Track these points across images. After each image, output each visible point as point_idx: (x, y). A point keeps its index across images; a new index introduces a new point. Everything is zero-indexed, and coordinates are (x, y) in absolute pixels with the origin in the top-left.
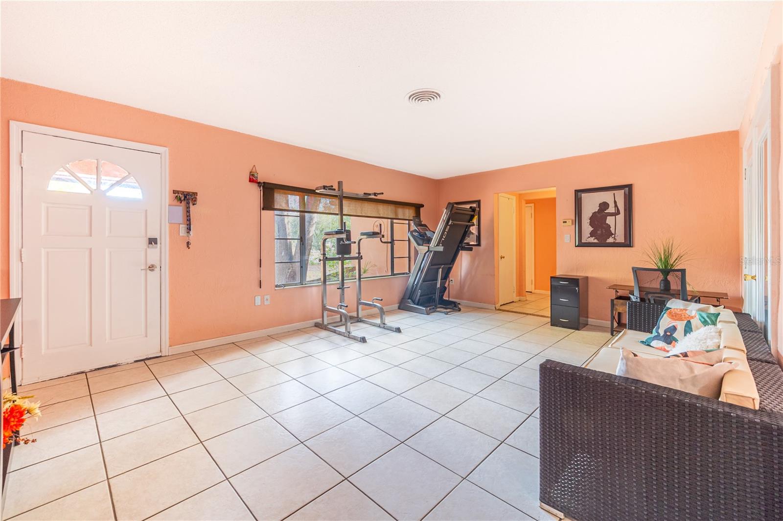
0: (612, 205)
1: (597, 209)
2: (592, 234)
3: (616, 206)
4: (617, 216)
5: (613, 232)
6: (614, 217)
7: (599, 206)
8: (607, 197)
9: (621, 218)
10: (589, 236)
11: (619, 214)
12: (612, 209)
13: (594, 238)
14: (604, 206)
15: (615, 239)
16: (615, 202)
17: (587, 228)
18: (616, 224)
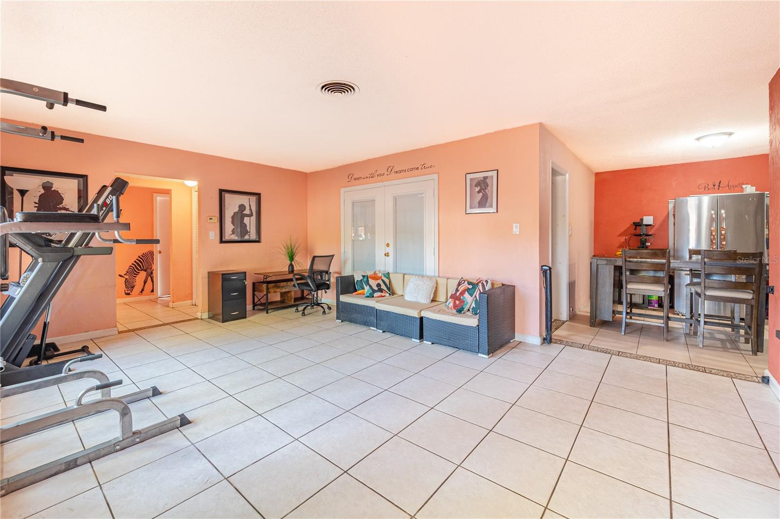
0: (248, 208)
1: (237, 210)
2: (233, 232)
3: (250, 209)
4: (251, 218)
5: (249, 230)
6: (249, 218)
7: (239, 208)
8: (244, 200)
9: (253, 218)
10: (231, 233)
11: (253, 216)
12: (247, 212)
13: (235, 235)
14: (242, 207)
15: (250, 236)
16: (250, 205)
17: (229, 227)
18: (250, 223)
